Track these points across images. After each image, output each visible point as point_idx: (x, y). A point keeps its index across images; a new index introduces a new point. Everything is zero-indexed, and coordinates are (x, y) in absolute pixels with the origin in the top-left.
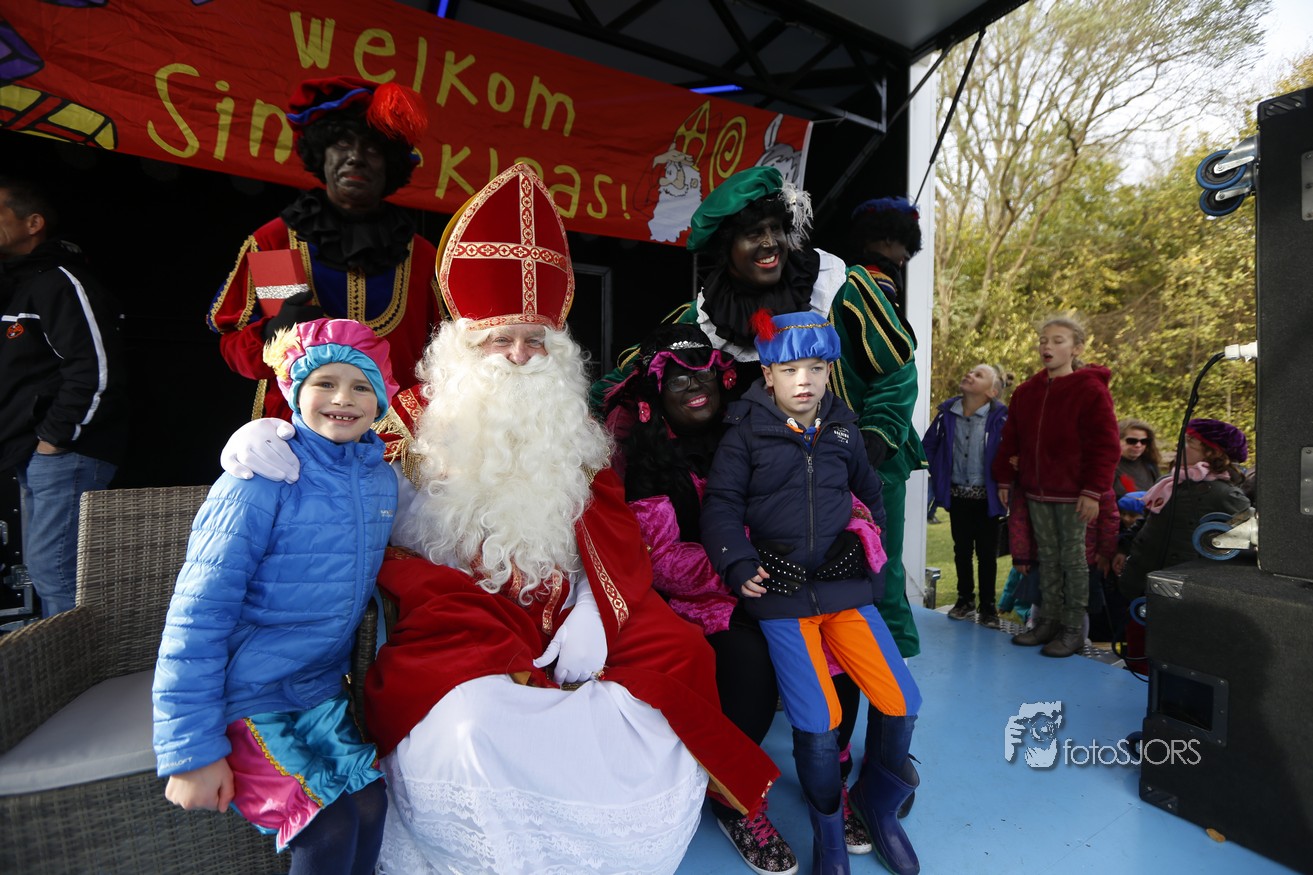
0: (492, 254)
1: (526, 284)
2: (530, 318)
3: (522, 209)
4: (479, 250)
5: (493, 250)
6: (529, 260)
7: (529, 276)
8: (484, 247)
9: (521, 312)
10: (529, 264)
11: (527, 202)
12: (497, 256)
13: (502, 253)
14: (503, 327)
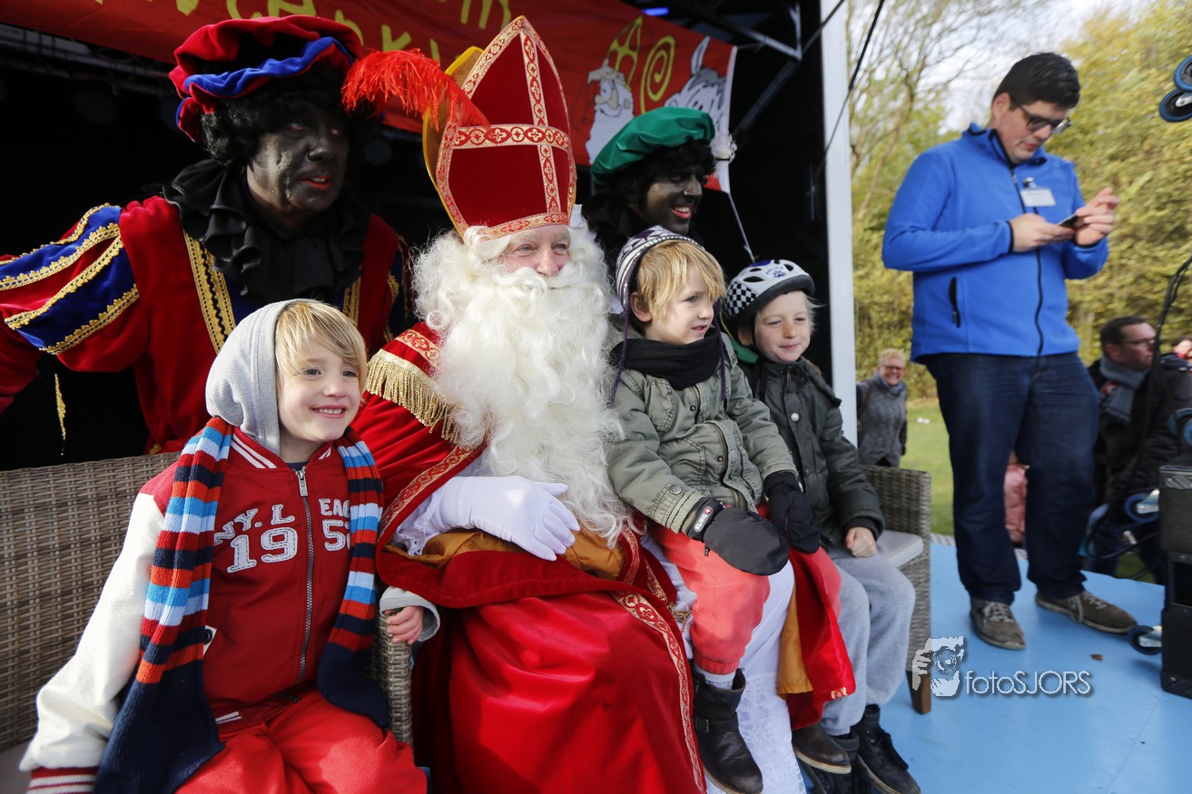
1: (546, 175)
2: (553, 218)
3: (529, 78)
4: (486, 136)
6: (545, 145)
7: (548, 165)
10: (545, 150)
11: (533, 70)
13: (515, 138)
14: (527, 232)
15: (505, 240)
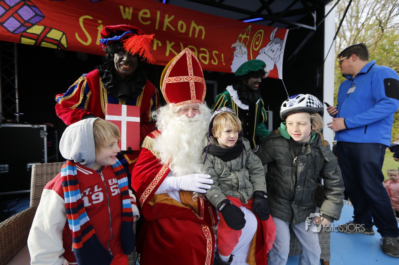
2: (194, 101)
3: (188, 64)
4: (175, 80)
10: (192, 83)
11: (190, 61)
14: (185, 105)
15: (179, 107)
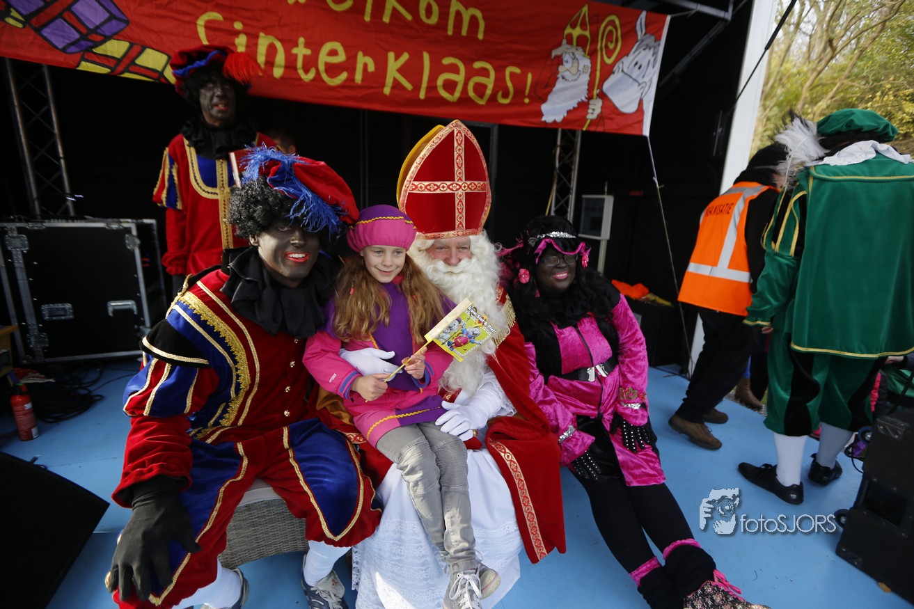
0: (435, 190)
1: (458, 209)
2: (460, 233)
3: (456, 155)
4: (426, 187)
5: (436, 187)
6: (460, 192)
7: (460, 203)
8: (429, 185)
9: (453, 229)
10: (460, 196)
11: (459, 150)
12: (438, 191)
13: (442, 189)
